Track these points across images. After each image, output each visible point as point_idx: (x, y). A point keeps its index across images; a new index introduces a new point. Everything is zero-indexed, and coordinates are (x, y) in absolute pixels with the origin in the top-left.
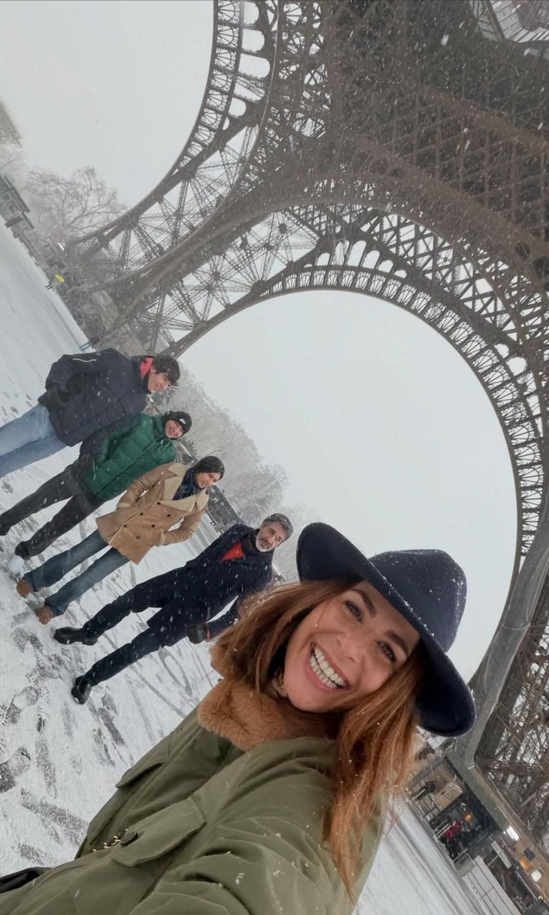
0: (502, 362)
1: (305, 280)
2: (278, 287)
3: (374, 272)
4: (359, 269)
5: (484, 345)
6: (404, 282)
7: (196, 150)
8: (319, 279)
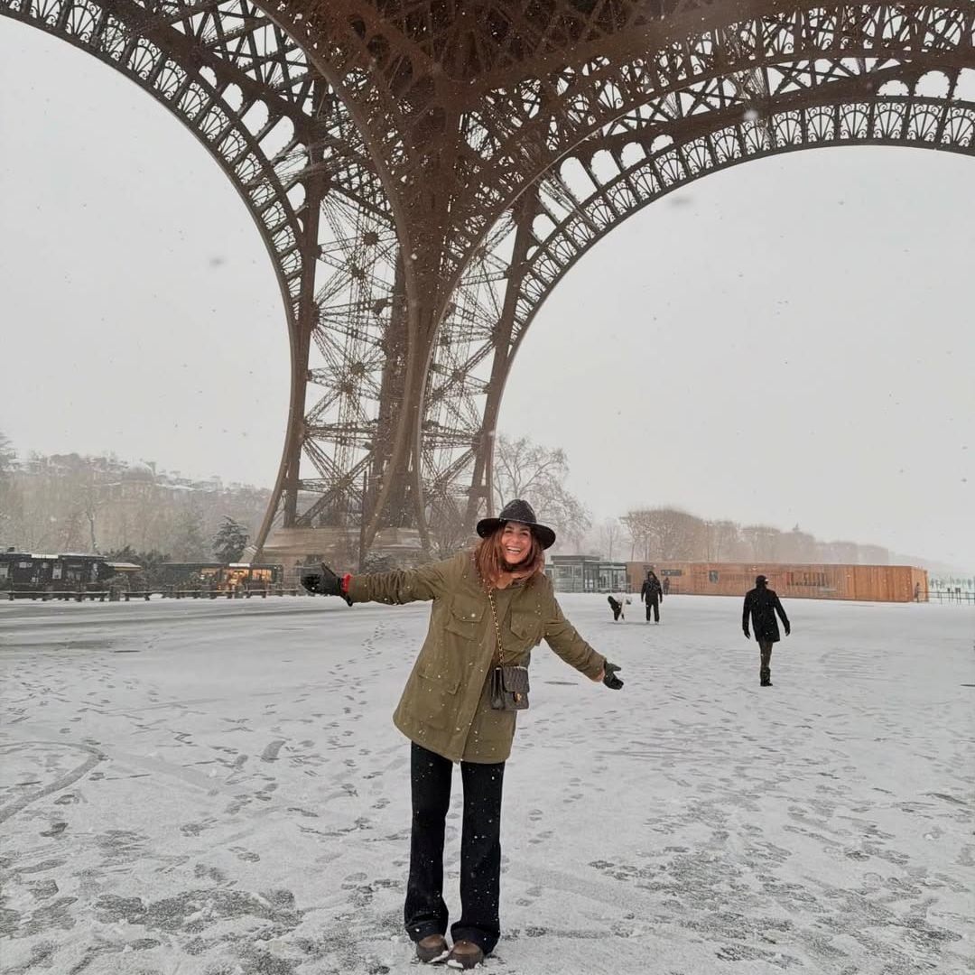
0: (910, 100)
1: (546, 268)
2: (522, 308)
3: (625, 174)
4: (602, 191)
5: (864, 108)
6: (677, 146)
7: (295, 287)
8: (563, 250)
